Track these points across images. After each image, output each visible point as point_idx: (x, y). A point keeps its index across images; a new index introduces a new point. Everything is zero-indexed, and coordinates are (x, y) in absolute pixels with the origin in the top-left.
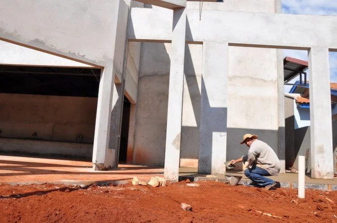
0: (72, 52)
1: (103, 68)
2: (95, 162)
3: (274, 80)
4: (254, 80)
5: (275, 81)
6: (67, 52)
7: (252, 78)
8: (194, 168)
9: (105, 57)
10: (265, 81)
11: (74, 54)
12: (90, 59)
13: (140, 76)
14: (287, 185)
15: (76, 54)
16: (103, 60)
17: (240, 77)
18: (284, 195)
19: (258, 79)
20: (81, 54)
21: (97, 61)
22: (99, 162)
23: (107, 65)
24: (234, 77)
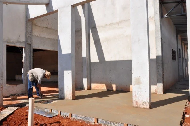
3: (152, 17)
8: (99, 90)
17: (125, 21)
24: (121, 22)
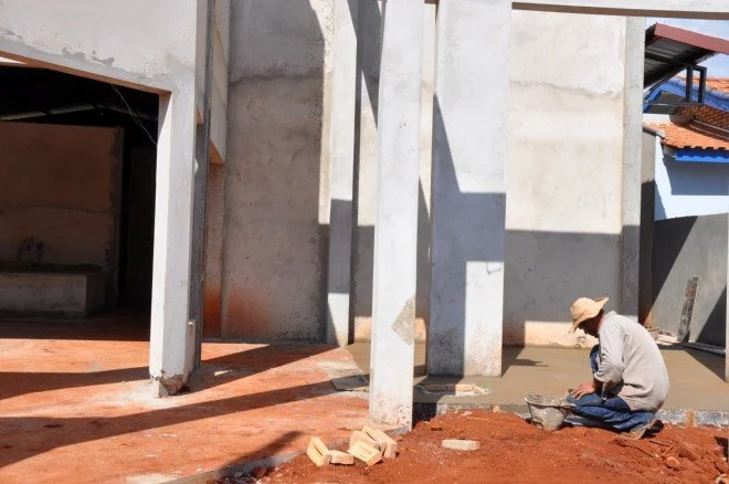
0: (75, 50)
1: (167, 94)
2: (159, 374)
3: (615, 93)
4: (561, 93)
5: (618, 96)
6: (60, 53)
7: (553, 87)
9: (170, 59)
10: (590, 95)
11: (80, 56)
12: (127, 69)
13: (232, 80)
14: (680, 416)
15: (88, 57)
16: (166, 71)
18: (692, 459)
19: (569, 90)
20: (102, 55)
21: (149, 76)
22: (171, 374)
23: (179, 85)
